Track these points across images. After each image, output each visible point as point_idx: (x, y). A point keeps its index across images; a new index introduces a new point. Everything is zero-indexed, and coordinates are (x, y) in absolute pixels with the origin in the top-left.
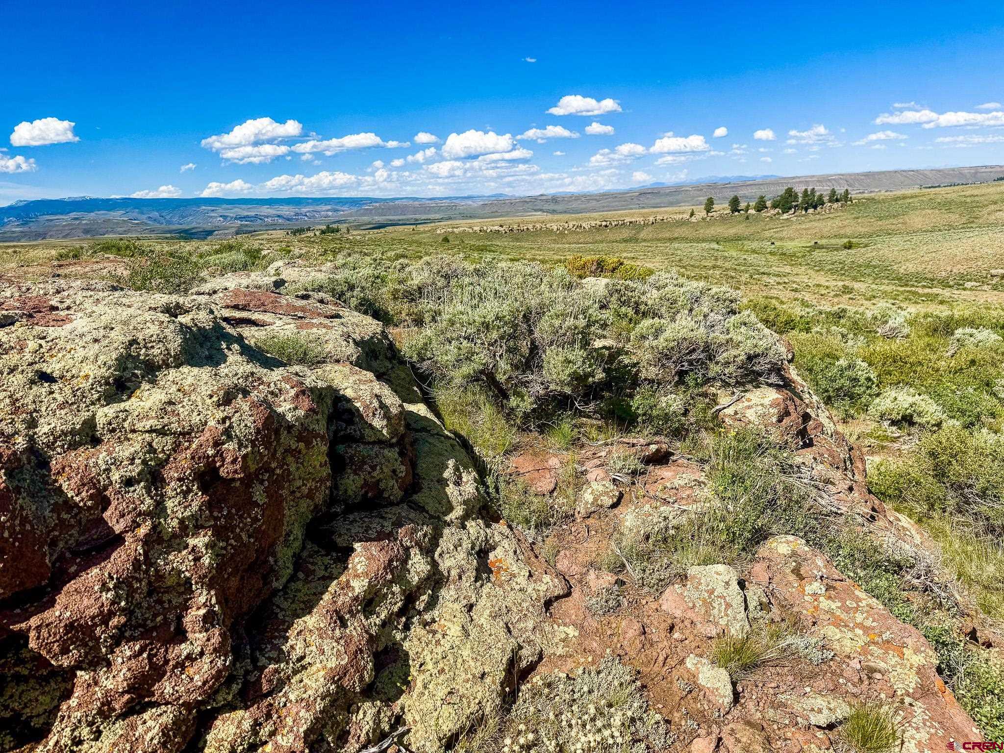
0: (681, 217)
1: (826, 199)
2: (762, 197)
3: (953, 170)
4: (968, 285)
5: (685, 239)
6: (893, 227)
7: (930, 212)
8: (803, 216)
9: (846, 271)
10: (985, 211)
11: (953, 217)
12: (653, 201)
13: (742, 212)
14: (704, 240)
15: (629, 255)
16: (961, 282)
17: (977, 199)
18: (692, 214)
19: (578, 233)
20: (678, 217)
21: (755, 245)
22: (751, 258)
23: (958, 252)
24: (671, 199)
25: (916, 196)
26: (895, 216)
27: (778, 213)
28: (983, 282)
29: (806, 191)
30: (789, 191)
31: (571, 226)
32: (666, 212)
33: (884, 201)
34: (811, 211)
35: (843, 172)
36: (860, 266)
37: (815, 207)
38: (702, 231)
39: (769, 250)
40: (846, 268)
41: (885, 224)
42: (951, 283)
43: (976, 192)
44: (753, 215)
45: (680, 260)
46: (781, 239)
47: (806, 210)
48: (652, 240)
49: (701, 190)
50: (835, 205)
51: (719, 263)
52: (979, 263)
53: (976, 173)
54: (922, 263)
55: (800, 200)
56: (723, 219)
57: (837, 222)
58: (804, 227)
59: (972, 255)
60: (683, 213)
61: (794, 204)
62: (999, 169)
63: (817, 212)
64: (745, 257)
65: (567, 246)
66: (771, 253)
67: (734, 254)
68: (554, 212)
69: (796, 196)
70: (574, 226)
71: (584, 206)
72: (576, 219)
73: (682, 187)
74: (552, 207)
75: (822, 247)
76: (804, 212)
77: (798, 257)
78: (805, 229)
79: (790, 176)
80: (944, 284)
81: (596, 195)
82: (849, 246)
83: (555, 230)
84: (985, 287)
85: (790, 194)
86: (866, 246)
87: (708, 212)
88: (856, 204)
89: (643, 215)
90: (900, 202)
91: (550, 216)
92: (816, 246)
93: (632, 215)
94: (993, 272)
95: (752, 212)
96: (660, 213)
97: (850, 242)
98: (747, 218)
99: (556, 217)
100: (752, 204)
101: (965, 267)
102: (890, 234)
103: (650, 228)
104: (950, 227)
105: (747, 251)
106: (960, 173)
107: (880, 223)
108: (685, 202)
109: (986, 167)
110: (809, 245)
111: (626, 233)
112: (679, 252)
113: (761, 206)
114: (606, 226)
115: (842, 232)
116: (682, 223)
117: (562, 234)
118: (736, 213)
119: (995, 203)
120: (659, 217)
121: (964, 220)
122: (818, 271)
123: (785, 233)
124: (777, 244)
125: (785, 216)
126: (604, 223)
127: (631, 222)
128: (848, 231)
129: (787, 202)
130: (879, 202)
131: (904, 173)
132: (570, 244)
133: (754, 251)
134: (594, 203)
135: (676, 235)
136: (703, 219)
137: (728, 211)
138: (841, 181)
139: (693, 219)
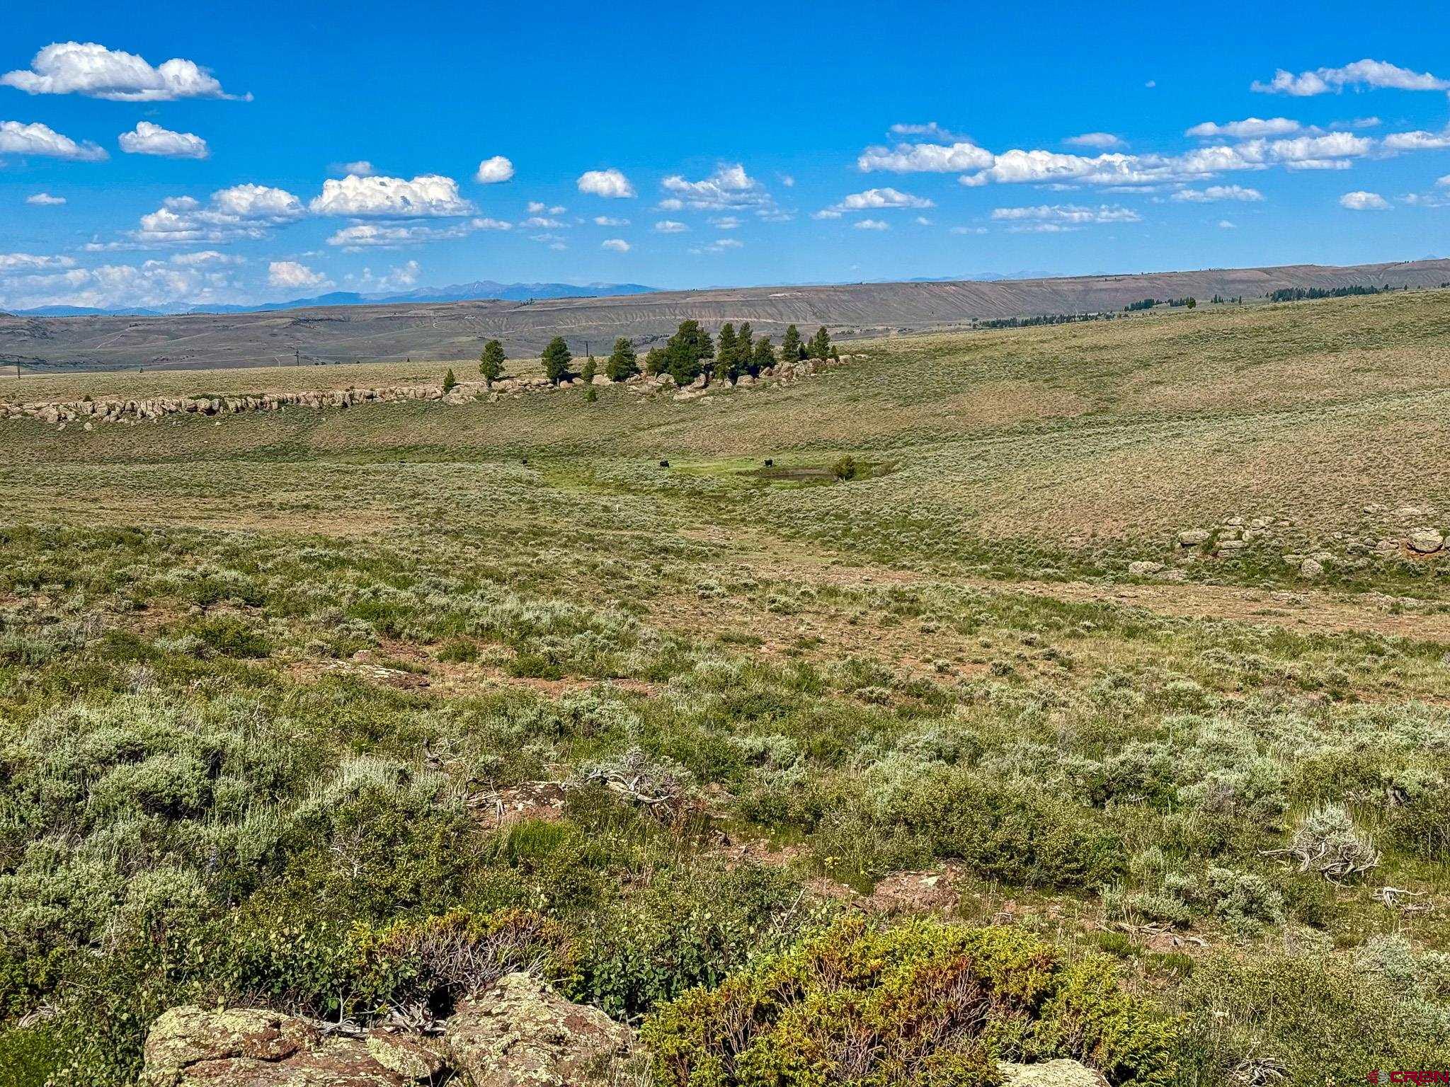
0: (420, 389)
1: (778, 348)
2: (624, 345)
3: (1038, 283)
4: (1139, 567)
5: (437, 452)
6: (938, 421)
7: (1012, 385)
8: (728, 393)
9: (857, 537)
10: (1127, 386)
11: (1066, 399)
12: (332, 343)
13: (576, 381)
14: (486, 455)
15: (292, 497)
16: (1120, 562)
17: (1106, 355)
18: (450, 384)
19: (126, 430)
20: (412, 390)
21: (621, 468)
22: (620, 503)
23: (1097, 485)
24: (383, 338)
25: (977, 348)
26: (938, 396)
27: (666, 386)
28: (1167, 561)
29: (728, 330)
30: (689, 329)
31: (102, 409)
32: (379, 376)
33: (907, 358)
34: (744, 380)
35: (799, 283)
36: (886, 524)
37: (754, 372)
38: (479, 429)
39: (658, 483)
40: (855, 530)
41: (917, 414)
42: (1099, 565)
43: (1102, 339)
44: (607, 389)
45: (440, 513)
46: (683, 453)
47: (734, 378)
48: (347, 452)
49: (460, 318)
50: (801, 367)
51: (543, 520)
52: (1151, 515)
53: (1087, 291)
54: (1024, 515)
55: (717, 353)
56: (531, 398)
57: (810, 412)
58: (733, 420)
59: (1130, 493)
60: (424, 379)
61: (703, 361)
62: (1133, 285)
63: (759, 383)
64: (604, 501)
65: (97, 469)
66: (666, 491)
67: (574, 493)
68: (39, 363)
69: (707, 343)
70: (111, 409)
71: (131, 350)
72: (116, 390)
73: (410, 306)
74: (32, 349)
75: (784, 474)
76: (729, 384)
77: (733, 501)
78: (738, 427)
79: (678, 289)
80: (1083, 567)
81: (167, 320)
82: (848, 472)
83: (52, 419)
84: (1174, 574)
85: (691, 335)
86: (888, 471)
87: (491, 378)
88: (846, 366)
89: (314, 382)
90: (944, 361)
91: (30, 378)
92: (770, 472)
93: (283, 382)
94: (1185, 534)
95: (602, 380)
96: (364, 379)
97: (849, 461)
98: (593, 397)
99: (52, 379)
100: (602, 360)
101: (1123, 524)
102: (932, 439)
103: (339, 419)
104: (1062, 423)
105: (604, 485)
106: (1056, 292)
107: (907, 412)
108: (422, 346)
109: (1106, 278)
110: (752, 467)
111: (271, 433)
112: (430, 489)
113: (623, 369)
114: (210, 411)
115: (825, 434)
116: (423, 408)
117: (74, 431)
118: (564, 384)
119: (1146, 365)
120: (361, 391)
121: (1087, 405)
122: (790, 538)
123: (688, 438)
124: (677, 465)
125: (686, 393)
126: (204, 404)
127: (282, 402)
128: (838, 431)
129: (685, 358)
130: (898, 360)
131: (936, 290)
132: (101, 461)
133: (623, 487)
134: (161, 342)
135: (411, 439)
136: (479, 397)
137: (542, 378)
138: (797, 305)
139: (454, 397)
